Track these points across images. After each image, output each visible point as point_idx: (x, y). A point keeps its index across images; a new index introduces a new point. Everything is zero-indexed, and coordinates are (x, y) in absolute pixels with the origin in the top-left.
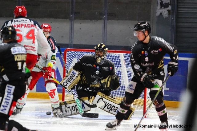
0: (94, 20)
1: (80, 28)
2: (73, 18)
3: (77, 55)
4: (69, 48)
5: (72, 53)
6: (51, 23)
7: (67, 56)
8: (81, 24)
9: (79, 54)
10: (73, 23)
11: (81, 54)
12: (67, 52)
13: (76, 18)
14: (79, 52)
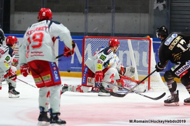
0: (103, 13)
1: (92, 20)
2: (87, 12)
3: (93, 41)
4: (87, 36)
5: (89, 40)
6: (69, 16)
7: (85, 42)
8: (92, 16)
9: (95, 41)
10: (87, 16)
11: (97, 41)
12: (85, 39)
13: (90, 12)
14: (95, 39)
